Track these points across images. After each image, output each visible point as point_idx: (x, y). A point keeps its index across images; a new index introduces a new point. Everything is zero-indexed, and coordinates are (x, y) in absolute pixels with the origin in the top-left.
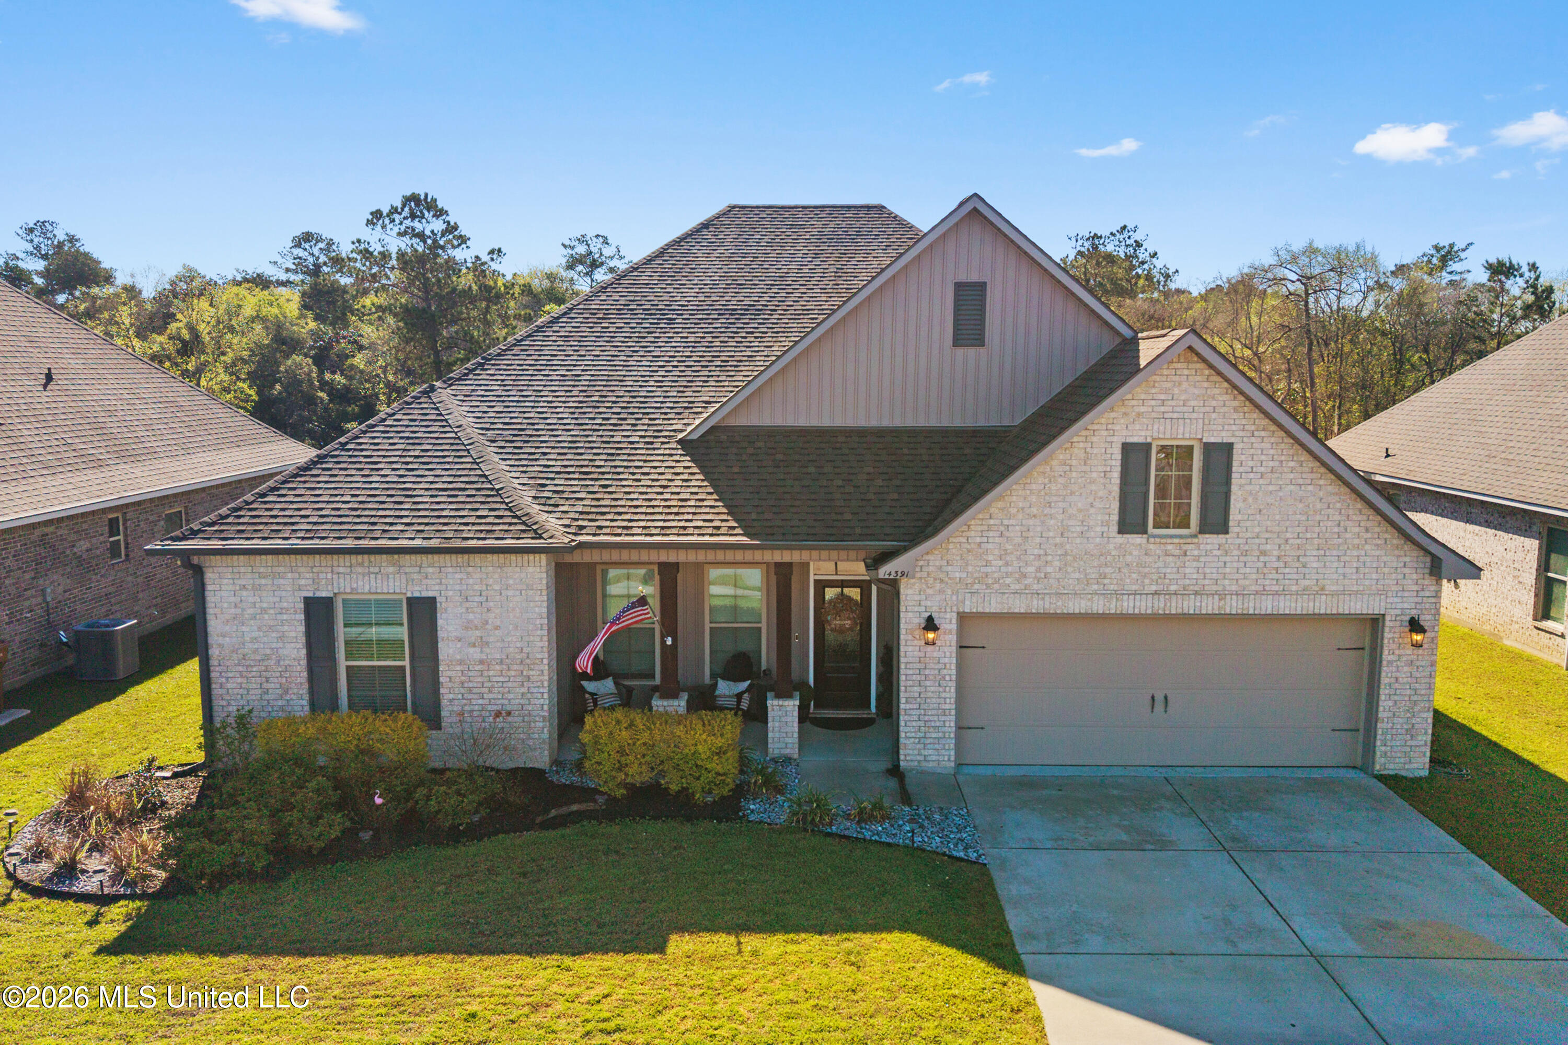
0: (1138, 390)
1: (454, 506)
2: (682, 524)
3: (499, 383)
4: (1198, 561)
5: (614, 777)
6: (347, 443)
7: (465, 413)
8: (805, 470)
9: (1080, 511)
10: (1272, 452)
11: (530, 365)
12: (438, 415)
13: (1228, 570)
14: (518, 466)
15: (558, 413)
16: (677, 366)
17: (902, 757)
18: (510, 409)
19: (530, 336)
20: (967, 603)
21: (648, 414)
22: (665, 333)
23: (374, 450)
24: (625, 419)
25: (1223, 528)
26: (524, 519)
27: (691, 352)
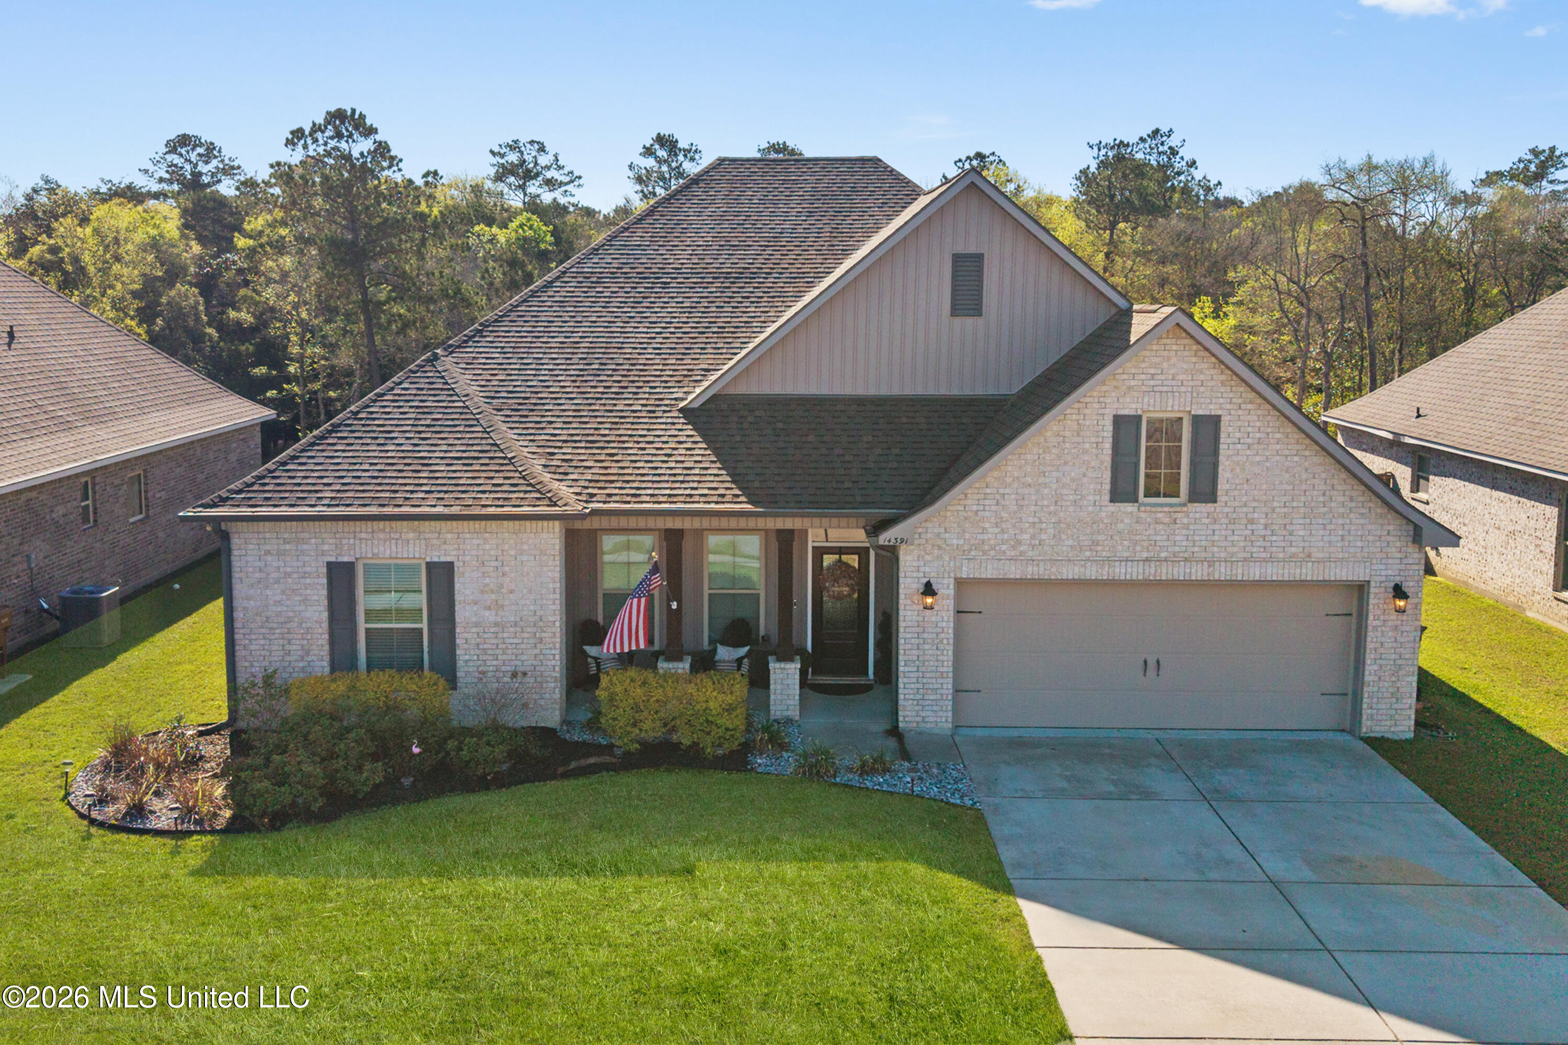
0: (1129, 364)
1: (470, 475)
2: (688, 492)
3: (499, 350)
4: (1188, 529)
5: (629, 733)
6: (358, 412)
7: (469, 382)
8: (804, 439)
9: (1073, 480)
10: (1258, 424)
11: (528, 332)
12: (444, 383)
13: (1216, 538)
14: (526, 435)
15: (560, 381)
16: (674, 333)
17: (901, 719)
18: (513, 378)
19: (525, 301)
20: (964, 568)
21: (648, 382)
22: (660, 298)
23: (386, 419)
24: (626, 387)
25: (1212, 497)
26: (538, 487)
27: (688, 317)
